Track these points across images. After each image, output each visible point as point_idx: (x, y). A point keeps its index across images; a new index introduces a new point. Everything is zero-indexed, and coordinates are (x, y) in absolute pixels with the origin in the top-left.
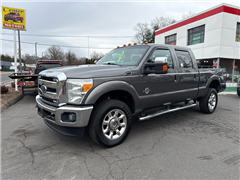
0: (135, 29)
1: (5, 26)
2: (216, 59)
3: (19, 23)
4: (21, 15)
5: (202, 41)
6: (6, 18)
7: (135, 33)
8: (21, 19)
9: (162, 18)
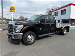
1: (10, 11)
8: (14, 9)
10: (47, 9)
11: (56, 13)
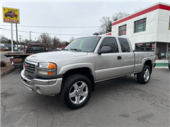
0: (101, 21)
1: (5, 21)
2: (154, 43)
3: (14, 18)
4: (16, 13)
5: (144, 29)
6: (6, 15)
7: (101, 24)
8: (16, 16)
9: (120, 13)
10: (104, 18)
11: (123, 28)
